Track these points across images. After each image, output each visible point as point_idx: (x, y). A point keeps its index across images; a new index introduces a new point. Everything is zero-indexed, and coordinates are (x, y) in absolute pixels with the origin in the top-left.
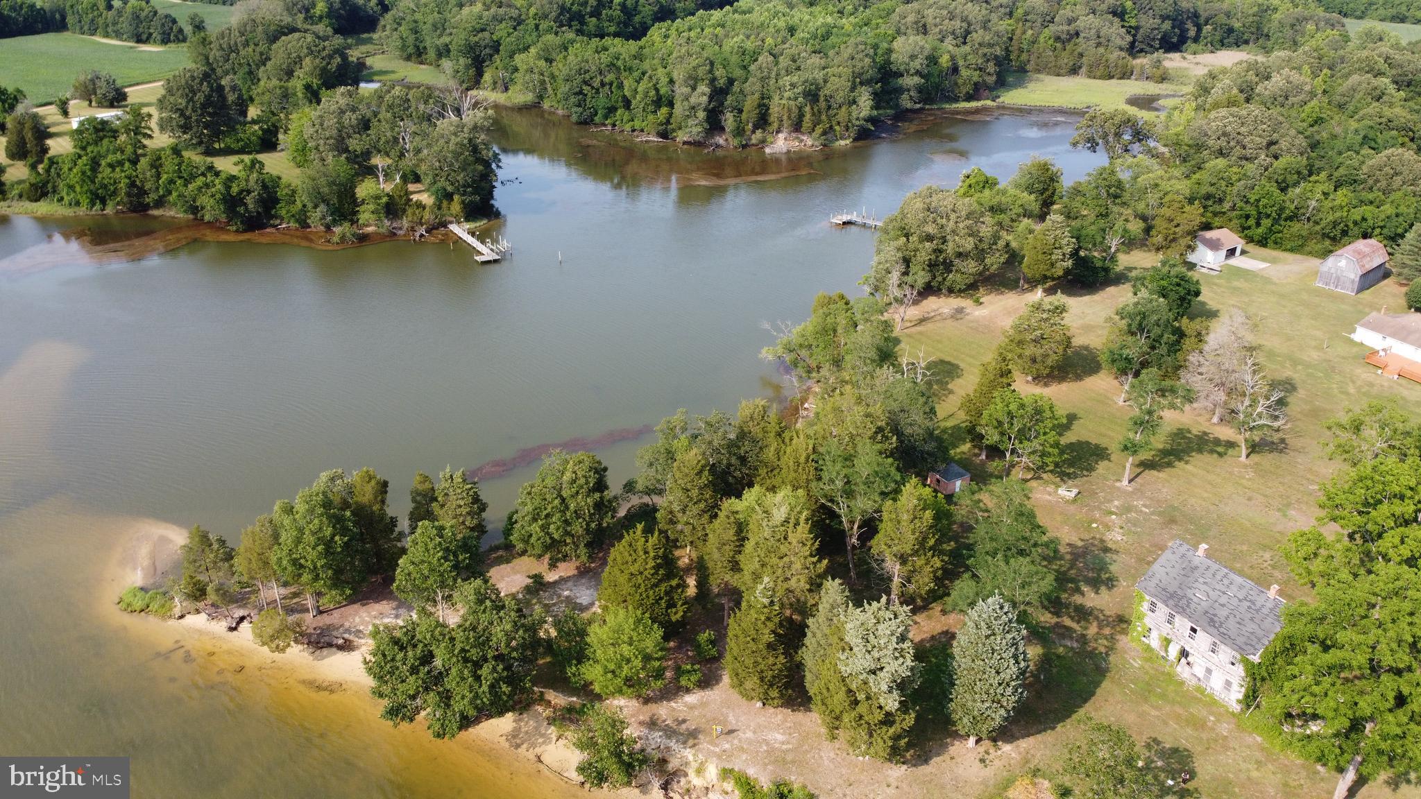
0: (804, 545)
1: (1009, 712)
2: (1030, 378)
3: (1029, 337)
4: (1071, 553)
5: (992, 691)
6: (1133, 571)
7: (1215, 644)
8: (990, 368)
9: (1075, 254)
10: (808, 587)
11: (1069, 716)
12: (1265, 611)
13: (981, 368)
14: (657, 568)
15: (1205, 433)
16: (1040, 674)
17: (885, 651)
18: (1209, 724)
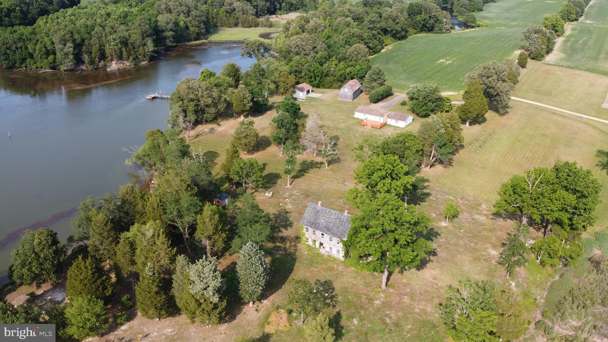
0: (164, 244)
1: (262, 287)
2: (246, 152)
3: (242, 136)
4: (275, 217)
5: (255, 281)
6: (298, 218)
7: (331, 238)
8: (230, 151)
9: (252, 100)
10: (169, 262)
11: (286, 281)
12: (345, 221)
13: (226, 151)
15: (312, 161)
16: (272, 268)
17: (209, 279)
18: (335, 268)
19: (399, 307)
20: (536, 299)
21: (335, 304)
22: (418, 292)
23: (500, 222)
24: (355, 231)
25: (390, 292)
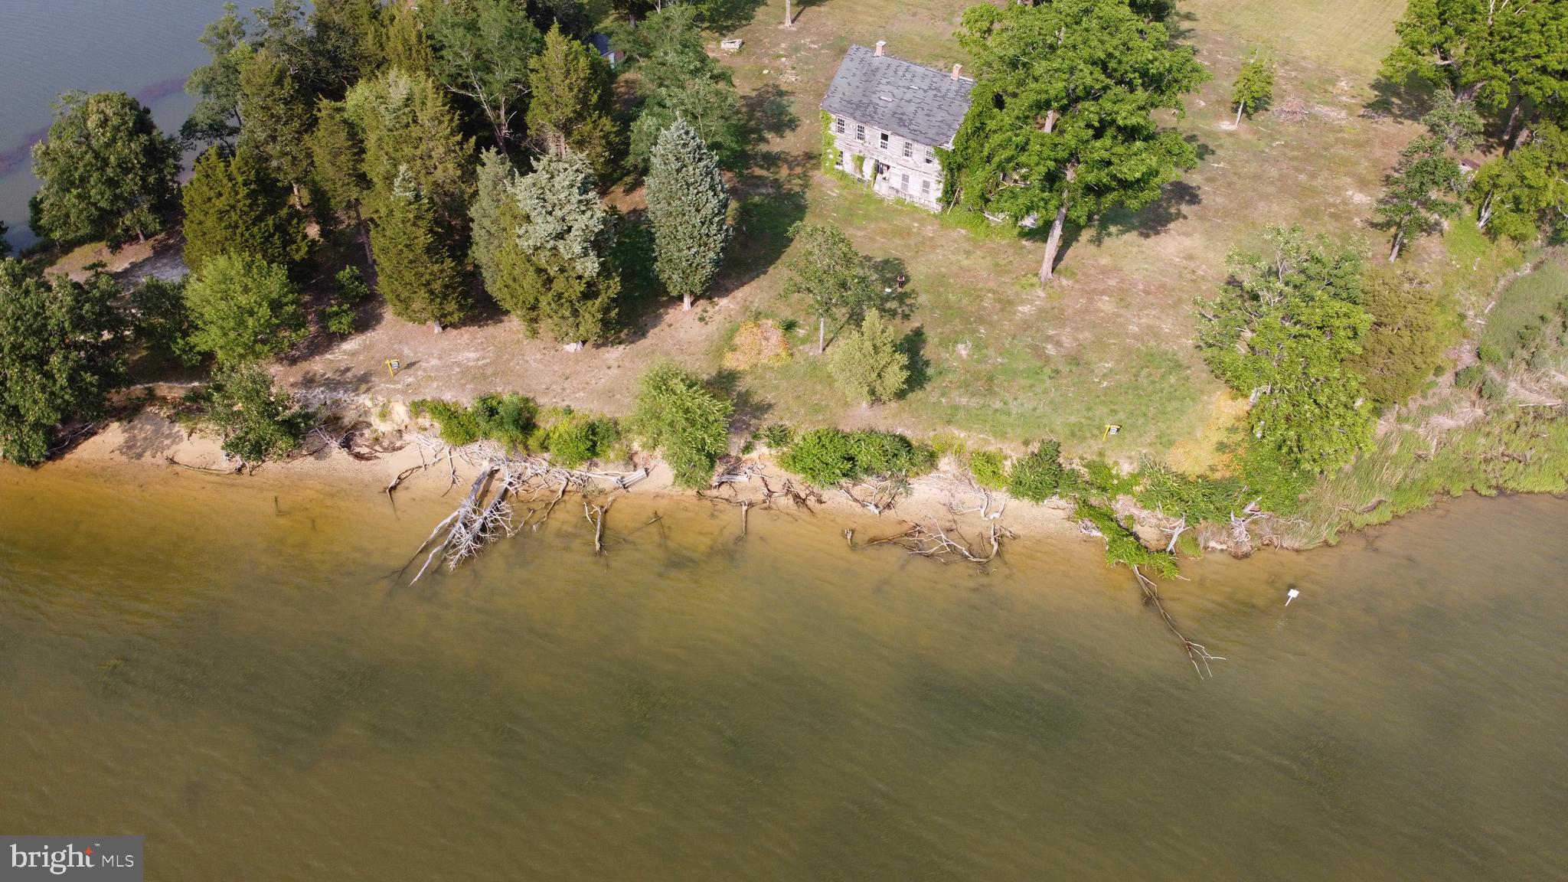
0: (441, 122)
1: (718, 254)
4: (747, 105)
5: (696, 233)
7: (908, 145)
10: (459, 173)
11: (778, 258)
12: (951, 95)
14: (252, 195)
16: (741, 226)
17: (568, 207)
18: (915, 230)
19: (1083, 320)
20: (1462, 317)
21: (907, 312)
22: (1141, 287)
23: (1386, 124)
24: (978, 125)
25: (1061, 287)
